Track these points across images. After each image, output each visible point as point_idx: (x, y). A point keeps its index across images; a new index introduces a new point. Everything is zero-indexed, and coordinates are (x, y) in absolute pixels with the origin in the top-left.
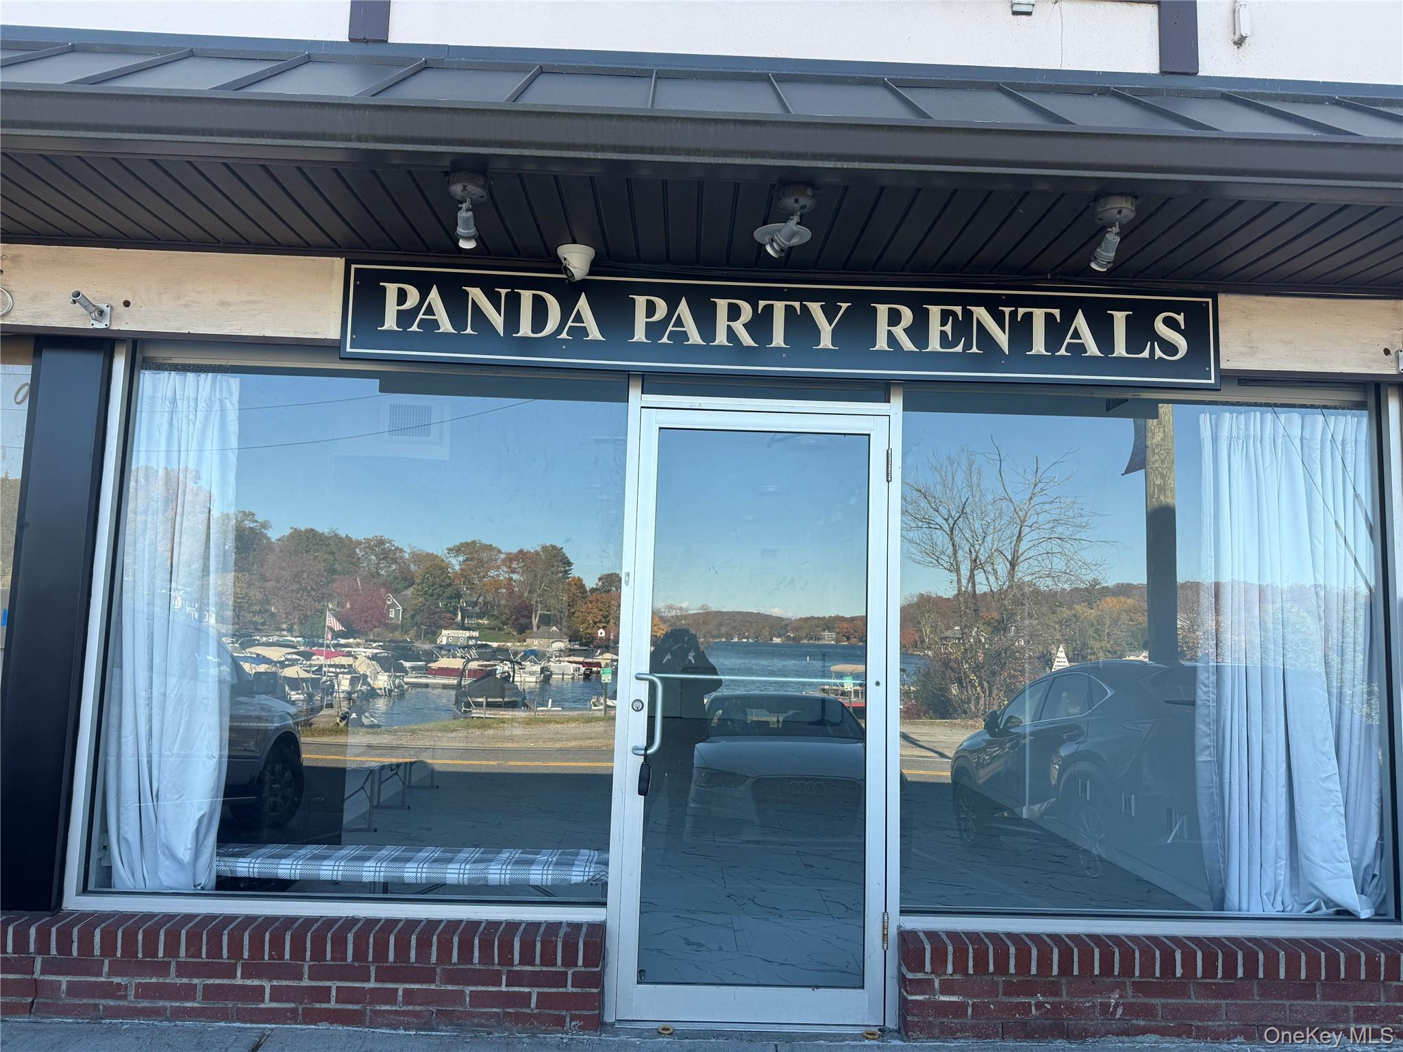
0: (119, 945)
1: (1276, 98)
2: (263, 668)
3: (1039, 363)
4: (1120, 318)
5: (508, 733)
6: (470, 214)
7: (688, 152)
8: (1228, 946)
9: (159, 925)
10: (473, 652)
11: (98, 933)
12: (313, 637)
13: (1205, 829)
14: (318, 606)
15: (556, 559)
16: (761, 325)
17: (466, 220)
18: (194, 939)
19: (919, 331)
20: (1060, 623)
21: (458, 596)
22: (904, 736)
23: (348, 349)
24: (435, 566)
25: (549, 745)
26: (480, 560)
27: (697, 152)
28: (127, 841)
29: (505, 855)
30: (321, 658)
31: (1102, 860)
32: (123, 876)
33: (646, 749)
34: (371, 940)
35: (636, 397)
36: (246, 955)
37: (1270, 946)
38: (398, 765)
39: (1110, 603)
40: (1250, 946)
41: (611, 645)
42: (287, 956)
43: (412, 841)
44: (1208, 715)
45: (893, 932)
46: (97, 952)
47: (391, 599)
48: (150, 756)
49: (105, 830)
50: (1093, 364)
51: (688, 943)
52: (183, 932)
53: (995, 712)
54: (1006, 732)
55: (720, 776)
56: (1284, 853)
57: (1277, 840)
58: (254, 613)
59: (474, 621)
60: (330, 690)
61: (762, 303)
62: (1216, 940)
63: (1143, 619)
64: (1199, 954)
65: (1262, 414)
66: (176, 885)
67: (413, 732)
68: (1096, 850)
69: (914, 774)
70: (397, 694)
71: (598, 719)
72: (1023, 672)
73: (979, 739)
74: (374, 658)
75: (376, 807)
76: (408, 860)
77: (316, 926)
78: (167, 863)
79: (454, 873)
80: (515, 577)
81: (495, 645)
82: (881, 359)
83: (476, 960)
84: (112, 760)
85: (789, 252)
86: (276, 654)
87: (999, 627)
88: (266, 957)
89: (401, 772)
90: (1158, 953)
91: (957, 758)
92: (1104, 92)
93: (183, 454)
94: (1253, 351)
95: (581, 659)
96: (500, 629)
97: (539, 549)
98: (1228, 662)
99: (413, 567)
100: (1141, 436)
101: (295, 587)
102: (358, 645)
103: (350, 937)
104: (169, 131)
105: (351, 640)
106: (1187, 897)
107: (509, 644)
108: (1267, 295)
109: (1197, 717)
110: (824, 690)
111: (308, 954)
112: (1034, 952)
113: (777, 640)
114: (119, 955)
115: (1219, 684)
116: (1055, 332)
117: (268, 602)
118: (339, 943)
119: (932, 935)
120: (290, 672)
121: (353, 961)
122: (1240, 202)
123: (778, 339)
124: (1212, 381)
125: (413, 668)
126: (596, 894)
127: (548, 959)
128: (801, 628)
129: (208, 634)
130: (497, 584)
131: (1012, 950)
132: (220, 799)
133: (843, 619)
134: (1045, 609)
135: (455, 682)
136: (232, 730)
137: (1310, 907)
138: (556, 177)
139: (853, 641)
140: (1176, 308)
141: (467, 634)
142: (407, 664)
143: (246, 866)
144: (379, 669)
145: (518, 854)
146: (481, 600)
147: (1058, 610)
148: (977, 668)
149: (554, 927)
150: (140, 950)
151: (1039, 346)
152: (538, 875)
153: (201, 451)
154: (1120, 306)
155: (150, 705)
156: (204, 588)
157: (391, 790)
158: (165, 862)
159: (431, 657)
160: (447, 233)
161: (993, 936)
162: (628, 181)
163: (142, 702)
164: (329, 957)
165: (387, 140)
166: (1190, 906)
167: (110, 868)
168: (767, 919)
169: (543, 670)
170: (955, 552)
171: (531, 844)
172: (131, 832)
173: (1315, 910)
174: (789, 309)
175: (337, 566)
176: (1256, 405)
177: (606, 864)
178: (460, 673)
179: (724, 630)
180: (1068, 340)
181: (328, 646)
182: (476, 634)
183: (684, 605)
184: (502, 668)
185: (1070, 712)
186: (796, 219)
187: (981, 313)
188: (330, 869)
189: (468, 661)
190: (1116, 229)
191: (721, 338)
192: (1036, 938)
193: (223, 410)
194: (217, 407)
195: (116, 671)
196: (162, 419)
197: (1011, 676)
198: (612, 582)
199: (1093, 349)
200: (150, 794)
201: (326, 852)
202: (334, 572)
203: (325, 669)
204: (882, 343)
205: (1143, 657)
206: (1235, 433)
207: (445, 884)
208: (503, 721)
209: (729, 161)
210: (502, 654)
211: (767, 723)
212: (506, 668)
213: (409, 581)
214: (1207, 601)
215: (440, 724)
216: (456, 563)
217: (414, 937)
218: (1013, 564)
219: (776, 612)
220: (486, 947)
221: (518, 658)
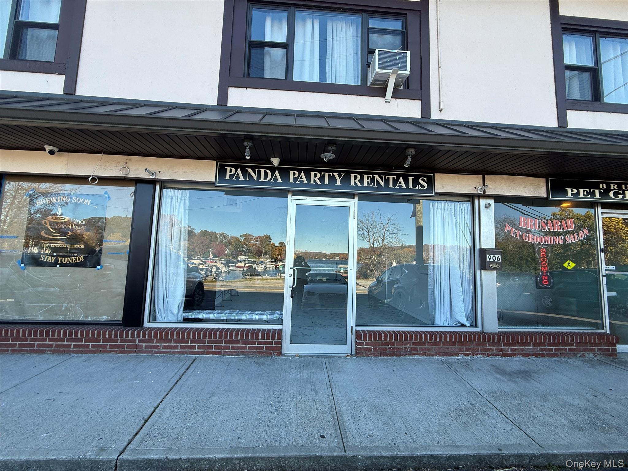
0: (158, 335)
1: (450, 124)
2: (194, 265)
3: (391, 189)
4: (411, 179)
5: (256, 282)
6: (249, 150)
7: (304, 135)
8: (435, 334)
9: (169, 330)
10: (247, 262)
11: (153, 332)
12: (206, 258)
13: (430, 305)
14: (207, 250)
15: (268, 238)
16: (322, 179)
17: (248, 151)
18: (178, 334)
19: (362, 181)
20: (394, 254)
21: (243, 248)
22: (357, 283)
23: (217, 184)
24: (237, 240)
25: (266, 285)
26: (248, 238)
27: (307, 135)
28: (160, 309)
29: (257, 312)
30: (209, 263)
31: (404, 313)
32: (159, 318)
33: (293, 286)
34: (223, 333)
35: (290, 196)
36: (191, 338)
37: (445, 333)
38: (229, 290)
39: (406, 250)
40: (441, 333)
41: (283, 260)
42: (202, 338)
43: (234, 309)
44: (431, 277)
45: (354, 331)
46: (153, 337)
47: (226, 248)
48: (166, 288)
49: (154, 306)
50: (404, 190)
51: (303, 334)
52: (175, 332)
53: (378, 277)
54: (381, 281)
55: (310, 293)
56: (449, 310)
57: (447, 308)
58: (191, 252)
59: (247, 254)
60: (211, 271)
61: (322, 173)
62: (432, 332)
63: (415, 254)
64: (428, 335)
65: (445, 203)
66: (172, 320)
67: (232, 282)
68: (403, 310)
69: (360, 292)
70: (228, 273)
71: (279, 279)
72: (385, 267)
73: (375, 283)
74: (222, 263)
75: (223, 300)
76: (232, 314)
77: (209, 330)
78: (171, 314)
79: (244, 317)
80: (257, 243)
81: (252, 260)
82: (353, 188)
83: (250, 338)
84: (156, 288)
85: (329, 160)
86: (197, 262)
87: (380, 256)
88: (196, 338)
89: (230, 292)
90: (418, 335)
91: (369, 288)
92: (408, 122)
93: (174, 211)
94: (443, 187)
95: (274, 264)
96: (254, 256)
97: (263, 236)
98: (436, 264)
99: (231, 240)
100: (415, 208)
101: (201, 245)
102: (218, 260)
103: (218, 333)
104: (171, 127)
105: (216, 259)
106: (425, 322)
107: (256, 260)
108: (447, 173)
109: (428, 278)
110: (336, 272)
111: (207, 337)
112: (388, 335)
113: (324, 259)
114: (158, 338)
115: (434, 270)
116: (395, 182)
117: (195, 249)
118: (215, 335)
119: (363, 331)
120: (201, 267)
121: (219, 339)
122: (441, 150)
123: (327, 182)
124: (433, 195)
125: (232, 266)
126: (280, 322)
127: (268, 338)
128: (330, 256)
129: (181, 257)
130: (253, 245)
131: (383, 335)
132: (184, 299)
133: (341, 254)
134: (390, 251)
135: (242, 269)
136: (187, 281)
137: (455, 324)
138: (271, 141)
139: (343, 259)
140: (425, 176)
141: (245, 257)
142: (230, 265)
143: (191, 315)
144: (223, 266)
145: (260, 312)
146: (249, 248)
147: (394, 251)
148: (374, 266)
149: (269, 330)
150: (164, 336)
151: (391, 185)
152: (265, 317)
153: (179, 210)
154: (411, 176)
155: (166, 274)
156: (180, 245)
157: (227, 296)
158: (170, 315)
159: (236, 263)
160: (242, 154)
161: (378, 331)
162: (289, 142)
163: (164, 274)
164: (212, 338)
165: (228, 131)
166: (426, 324)
167: (156, 316)
168: (322, 328)
169: (264, 267)
170: (369, 237)
171: (263, 310)
172: (161, 307)
173: (456, 324)
174: (329, 175)
175: (212, 240)
176: (443, 201)
177: (282, 315)
178: (244, 267)
179: (311, 256)
180: (398, 184)
181: (210, 260)
182: (247, 257)
183: (301, 250)
184: (254, 266)
185: (397, 277)
186: (331, 152)
187: (377, 177)
188: (212, 316)
189: (246, 264)
190: (410, 157)
191: (312, 182)
192: (389, 332)
193: (185, 200)
194: (183, 199)
195: (157, 266)
196: (169, 202)
197: (382, 268)
198: (283, 245)
199: (404, 186)
200: (166, 297)
201: (212, 312)
202: (212, 241)
203: (209, 266)
204: (353, 184)
205: (414, 263)
206: (438, 208)
207: (241, 320)
208: (255, 279)
209: (315, 137)
210: (254, 263)
211: (322, 280)
212: (255, 266)
213: (230, 243)
214: (431, 249)
215: (239, 280)
216: (242, 239)
217: (234, 333)
218: (383, 240)
219: (324, 252)
220: (252, 335)
221: (258, 264)
